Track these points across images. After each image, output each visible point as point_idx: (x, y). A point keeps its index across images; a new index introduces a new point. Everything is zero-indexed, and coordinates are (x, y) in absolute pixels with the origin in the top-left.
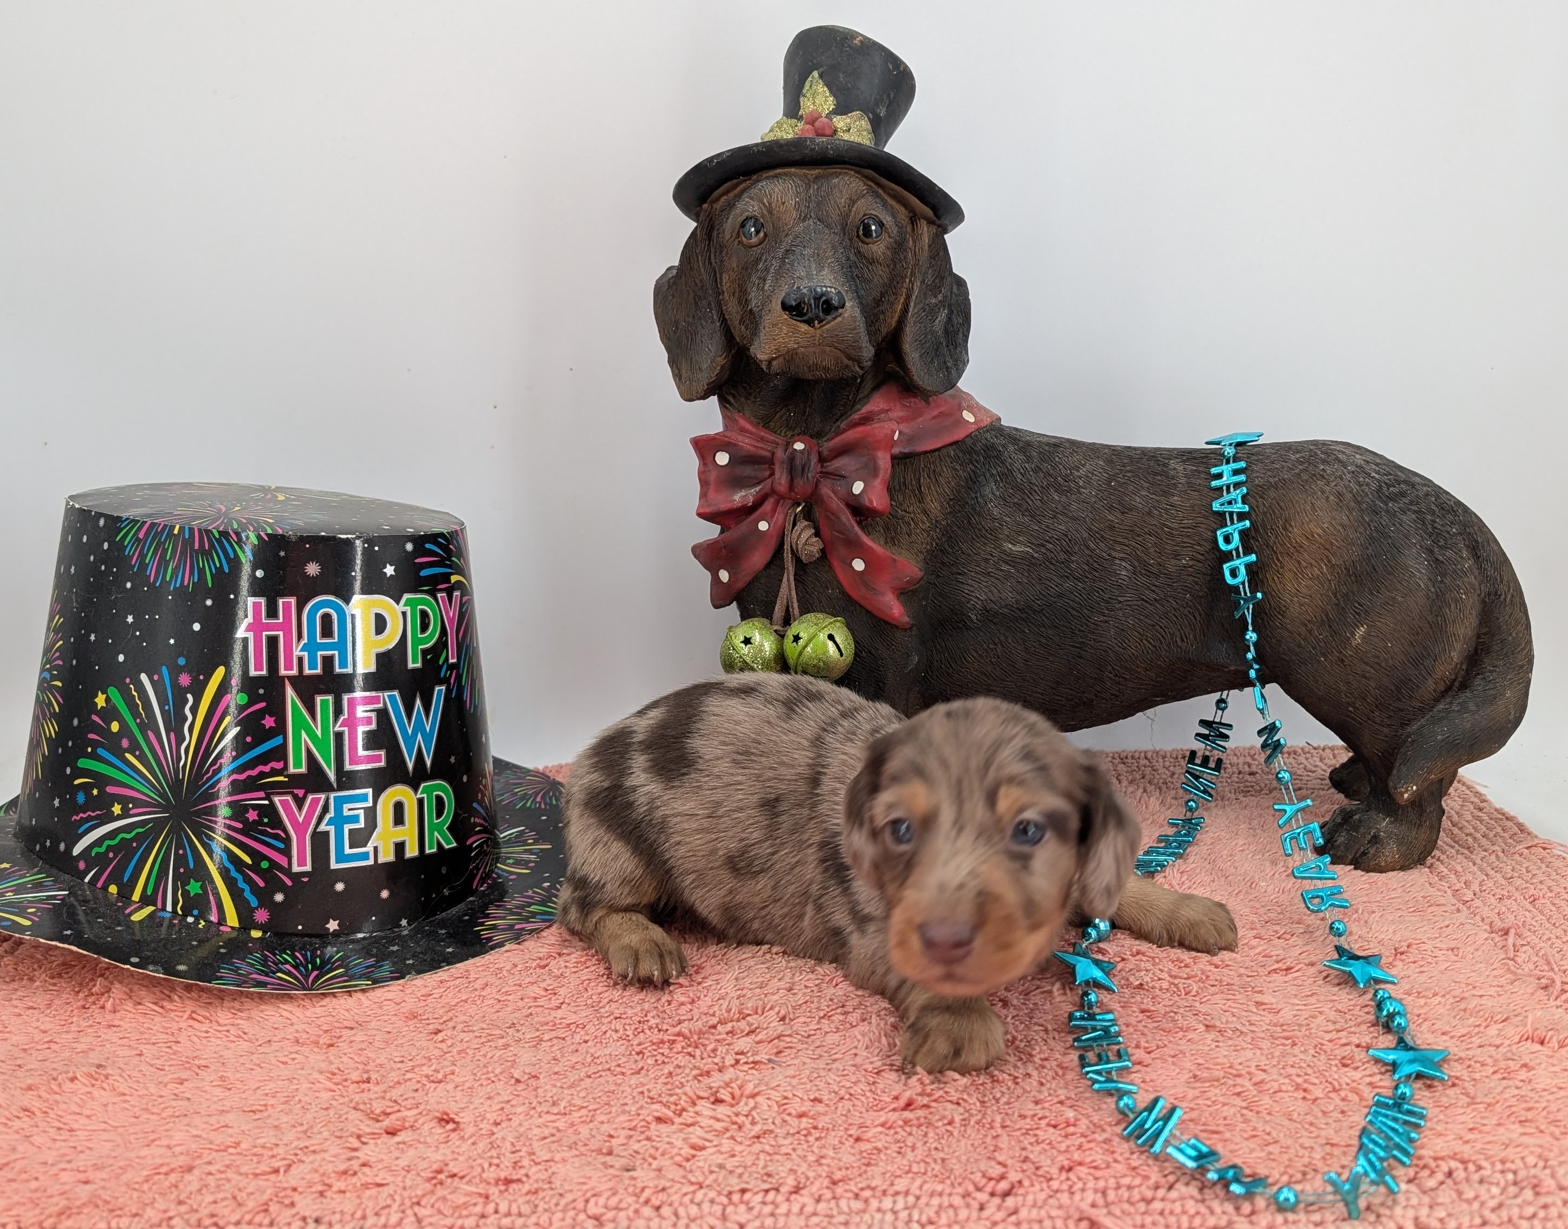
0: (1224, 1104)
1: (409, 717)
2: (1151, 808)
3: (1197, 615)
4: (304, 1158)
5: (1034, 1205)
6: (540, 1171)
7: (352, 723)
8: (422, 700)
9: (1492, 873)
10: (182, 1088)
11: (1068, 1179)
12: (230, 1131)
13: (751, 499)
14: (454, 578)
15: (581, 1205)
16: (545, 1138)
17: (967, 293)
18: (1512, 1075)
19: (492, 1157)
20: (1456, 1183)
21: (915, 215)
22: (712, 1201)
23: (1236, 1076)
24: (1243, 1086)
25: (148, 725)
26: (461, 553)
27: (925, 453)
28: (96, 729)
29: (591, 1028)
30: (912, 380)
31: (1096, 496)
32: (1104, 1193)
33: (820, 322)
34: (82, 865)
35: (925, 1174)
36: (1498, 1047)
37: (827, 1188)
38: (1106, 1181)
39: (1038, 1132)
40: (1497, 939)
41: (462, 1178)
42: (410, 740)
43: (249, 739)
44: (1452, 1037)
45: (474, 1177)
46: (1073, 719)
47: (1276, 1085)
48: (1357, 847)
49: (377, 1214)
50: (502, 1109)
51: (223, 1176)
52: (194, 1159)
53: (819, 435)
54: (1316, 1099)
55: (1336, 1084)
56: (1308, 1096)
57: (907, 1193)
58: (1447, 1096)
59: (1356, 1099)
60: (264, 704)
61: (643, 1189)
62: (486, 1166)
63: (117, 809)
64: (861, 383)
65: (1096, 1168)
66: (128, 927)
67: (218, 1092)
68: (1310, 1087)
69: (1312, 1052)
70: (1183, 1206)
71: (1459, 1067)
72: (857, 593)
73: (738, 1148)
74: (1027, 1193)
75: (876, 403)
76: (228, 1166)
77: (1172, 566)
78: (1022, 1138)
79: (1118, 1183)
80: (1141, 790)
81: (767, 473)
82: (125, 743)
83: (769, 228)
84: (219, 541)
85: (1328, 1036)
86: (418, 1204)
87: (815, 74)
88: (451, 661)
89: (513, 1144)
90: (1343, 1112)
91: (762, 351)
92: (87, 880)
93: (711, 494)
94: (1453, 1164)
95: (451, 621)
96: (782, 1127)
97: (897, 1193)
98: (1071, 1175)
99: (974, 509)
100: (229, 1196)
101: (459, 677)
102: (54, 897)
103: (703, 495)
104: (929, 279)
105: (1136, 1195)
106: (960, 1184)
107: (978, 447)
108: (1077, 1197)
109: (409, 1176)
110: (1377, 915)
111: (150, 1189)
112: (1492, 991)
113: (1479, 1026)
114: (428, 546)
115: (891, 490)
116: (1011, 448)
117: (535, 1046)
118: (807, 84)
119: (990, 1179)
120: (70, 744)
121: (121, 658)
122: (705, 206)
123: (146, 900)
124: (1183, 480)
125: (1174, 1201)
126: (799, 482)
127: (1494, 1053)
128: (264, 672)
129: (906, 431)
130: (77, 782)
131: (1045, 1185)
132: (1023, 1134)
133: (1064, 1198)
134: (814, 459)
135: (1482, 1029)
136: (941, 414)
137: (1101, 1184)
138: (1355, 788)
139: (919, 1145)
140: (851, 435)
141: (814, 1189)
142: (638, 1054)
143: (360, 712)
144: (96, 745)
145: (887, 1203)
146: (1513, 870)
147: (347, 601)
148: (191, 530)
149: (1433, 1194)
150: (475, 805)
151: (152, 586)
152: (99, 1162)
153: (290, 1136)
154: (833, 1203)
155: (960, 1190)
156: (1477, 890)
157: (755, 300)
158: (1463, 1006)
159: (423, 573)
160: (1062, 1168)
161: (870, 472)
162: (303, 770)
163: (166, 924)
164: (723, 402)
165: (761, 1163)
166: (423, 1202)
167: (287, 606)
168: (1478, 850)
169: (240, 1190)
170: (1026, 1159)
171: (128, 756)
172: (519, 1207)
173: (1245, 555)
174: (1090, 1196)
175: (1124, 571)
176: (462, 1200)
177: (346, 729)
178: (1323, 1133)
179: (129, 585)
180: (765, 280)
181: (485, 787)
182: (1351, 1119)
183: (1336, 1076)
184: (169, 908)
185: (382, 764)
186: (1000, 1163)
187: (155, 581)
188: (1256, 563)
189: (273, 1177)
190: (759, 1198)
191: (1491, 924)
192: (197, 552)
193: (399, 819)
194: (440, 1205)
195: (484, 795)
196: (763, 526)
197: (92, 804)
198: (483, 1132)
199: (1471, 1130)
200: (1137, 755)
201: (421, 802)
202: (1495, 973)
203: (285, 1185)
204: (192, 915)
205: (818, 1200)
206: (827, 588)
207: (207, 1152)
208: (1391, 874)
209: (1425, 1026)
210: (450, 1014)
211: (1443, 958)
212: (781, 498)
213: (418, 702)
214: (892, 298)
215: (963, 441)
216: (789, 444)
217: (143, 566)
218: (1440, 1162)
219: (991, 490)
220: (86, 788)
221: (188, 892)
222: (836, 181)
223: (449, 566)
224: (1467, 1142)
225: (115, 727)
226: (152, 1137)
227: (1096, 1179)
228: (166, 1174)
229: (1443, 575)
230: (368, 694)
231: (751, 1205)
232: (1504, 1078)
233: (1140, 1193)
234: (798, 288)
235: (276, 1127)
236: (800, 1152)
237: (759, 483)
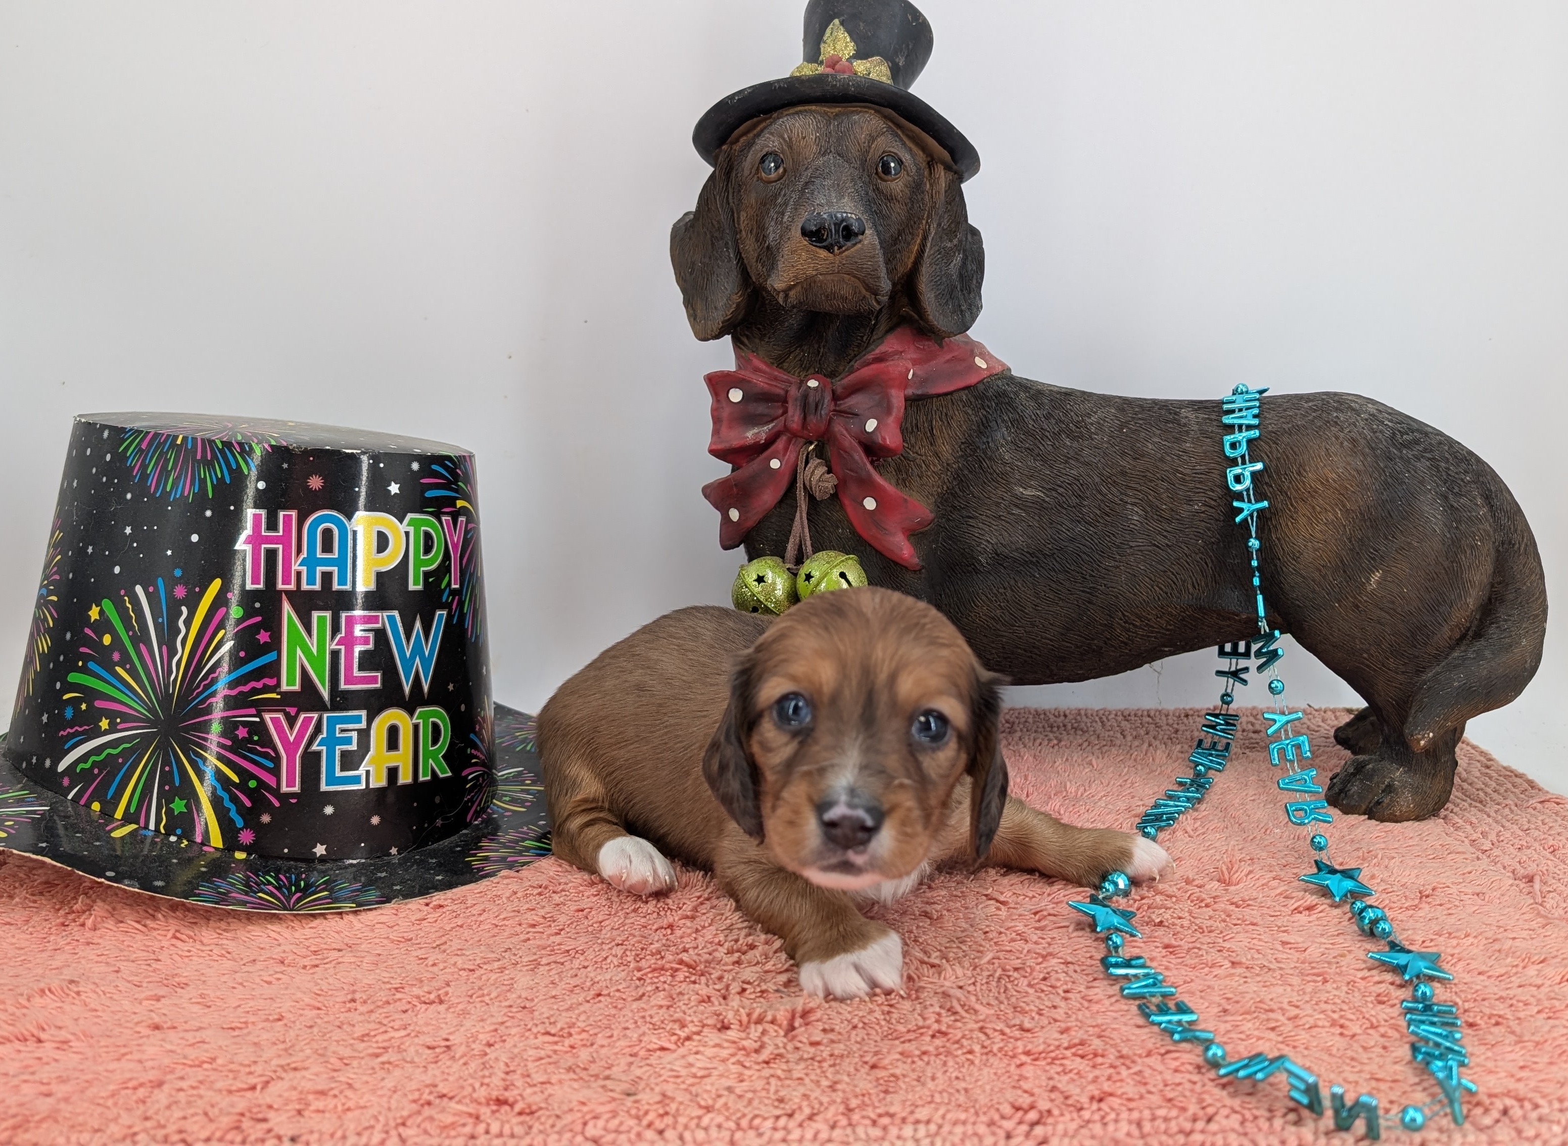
0: (1259, 1038)
1: (408, 639)
2: (1157, 761)
3: (1208, 561)
4: (284, 1075)
5: (1065, 1134)
6: (535, 1093)
7: (349, 641)
8: (422, 622)
9: (1507, 824)
10: (159, 1005)
11: (1099, 1109)
12: (206, 1046)
13: (764, 436)
14: (460, 503)
15: (578, 1128)
16: (541, 1059)
17: (981, 242)
18: (1558, 1015)
19: (484, 1077)
20: (1512, 1121)
21: (933, 159)
22: (719, 1126)
23: (1267, 1011)
24: (1277, 1021)
25: (140, 639)
26: (468, 479)
27: (938, 395)
28: (88, 642)
29: (590, 954)
30: (926, 321)
31: (1108, 442)
32: (1139, 1124)
33: (840, 248)
34: (66, 782)
35: (948, 1104)
36: (1539, 987)
37: (843, 1114)
38: (1141, 1112)
39: (1065, 1062)
40: (1522, 885)
41: (451, 1098)
42: (408, 663)
43: (242, 654)
44: (1489, 977)
45: (464, 1097)
46: (1081, 668)
47: (1311, 1021)
48: (1370, 796)
49: (359, 1134)
50: (496, 1030)
51: (195, 1092)
52: (165, 1073)
53: (832, 375)
54: (1353, 1036)
55: (1374, 1021)
56: (1346, 1032)
57: (928, 1122)
58: (1491, 1033)
59: (1396, 1035)
60: (259, 619)
61: (646, 1113)
62: (477, 1085)
63: (104, 724)
64: (875, 325)
65: (1130, 1100)
66: (108, 842)
67: (196, 1008)
68: (1347, 1023)
69: (1345, 989)
70: (1225, 1138)
71: (1502, 1006)
72: (868, 533)
73: (747, 1073)
74: (1057, 1123)
75: (890, 344)
76: (201, 1082)
77: (1185, 511)
78: (1048, 1068)
79: (1153, 1114)
80: (1146, 745)
81: (780, 411)
82: (116, 656)
83: (789, 163)
84: (222, 451)
85: (1360, 974)
86: (404, 1124)
87: (836, 21)
88: (453, 586)
89: (507, 1065)
90: (1384, 1048)
91: (778, 282)
92: (70, 797)
93: (724, 430)
94: (1509, 1102)
95: (455, 546)
96: (793, 1053)
97: (917, 1122)
98: (1103, 1105)
99: (985, 453)
100: (200, 1111)
101: (461, 604)
102: (34, 812)
103: (716, 432)
104: (945, 224)
105: (1174, 1126)
106: (985, 1113)
107: (990, 393)
108: (1111, 1127)
109: (395, 1096)
110: (1397, 860)
111: (116, 1104)
112: (1525, 934)
113: (1517, 966)
114: (434, 467)
115: (903, 430)
116: (1022, 395)
117: (532, 970)
118: (828, 31)
119: (1018, 1109)
120: (62, 658)
121: (117, 570)
122: (724, 147)
123: (128, 818)
124: (1196, 427)
125: (1215, 1134)
126: (812, 419)
127: (1536, 993)
128: (261, 586)
129: (919, 373)
130: (66, 697)
131: (1075, 1115)
132: (1049, 1064)
133: (1097, 1128)
134: (828, 397)
135: (1520, 969)
136: (954, 358)
137: (1135, 1115)
138: (1361, 744)
139: (939, 1075)
140: (866, 372)
141: (830, 1114)
142: (639, 979)
143: (358, 631)
144: (86, 658)
145: (908, 1131)
146: (1529, 822)
147: (349, 517)
148: (194, 440)
149: (1490, 1132)
150: (472, 736)
151: (152, 497)
152: (64, 1074)
153: (269, 1053)
154: (849, 1130)
155: (984, 1118)
156: (1495, 841)
157: (772, 234)
158: (1497, 946)
159: (429, 494)
160: (1092, 1098)
161: (883, 410)
162: (296, 687)
163: (149, 841)
164: (737, 341)
165: (772, 1089)
166: (409, 1123)
167: (288, 519)
168: (1490, 803)
169: (213, 1106)
170: (1054, 1089)
171: (118, 669)
172: (512, 1129)
173: (1257, 501)
174: (1124, 1127)
175: (1136, 516)
176: (449, 1119)
177: (342, 648)
178: (1367, 1068)
179: (129, 496)
180: (783, 214)
181: (483, 719)
182: (1394, 1055)
183: (1373, 1013)
184: (152, 826)
185: (378, 685)
186: (1026, 1092)
187: (155, 492)
188: (1269, 508)
189: (249, 1094)
190: (769, 1123)
191: (1513, 872)
192: (199, 462)
193: (393, 743)
194: (427, 1125)
195: (481, 728)
196: (775, 464)
197: (79, 718)
198: (475, 1052)
199: (1522, 1068)
200: (1140, 713)
201: (416, 727)
202: (1526, 917)
203: (261, 1102)
204: (175, 835)
205: (833, 1127)
206: (838, 527)
207: (181, 1067)
208: (1406, 824)
209: (1460, 966)
210: (444, 939)
211: (1470, 902)
212: (794, 435)
213: (418, 625)
214: (909, 238)
215: (975, 386)
216: (803, 382)
217: (144, 476)
218: (1494, 1100)
219: (1002, 435)
220: (75, 702)
221: (173, 810)
222: (856, 117)
223: (456, 491)
224: (1519, 1080)
225: (107, 640)
226: (123, 1050)
227: (1130, 1110)
228: (135, 1088)
229: (1459, 522)
230: (366, 613)
231: (761, 1130)
232: (1549, 1018)
233: (1178, 1124)
234: (819, 214)
235: (255, 1044)
236: (813, 1077)
237: (772, 421)
